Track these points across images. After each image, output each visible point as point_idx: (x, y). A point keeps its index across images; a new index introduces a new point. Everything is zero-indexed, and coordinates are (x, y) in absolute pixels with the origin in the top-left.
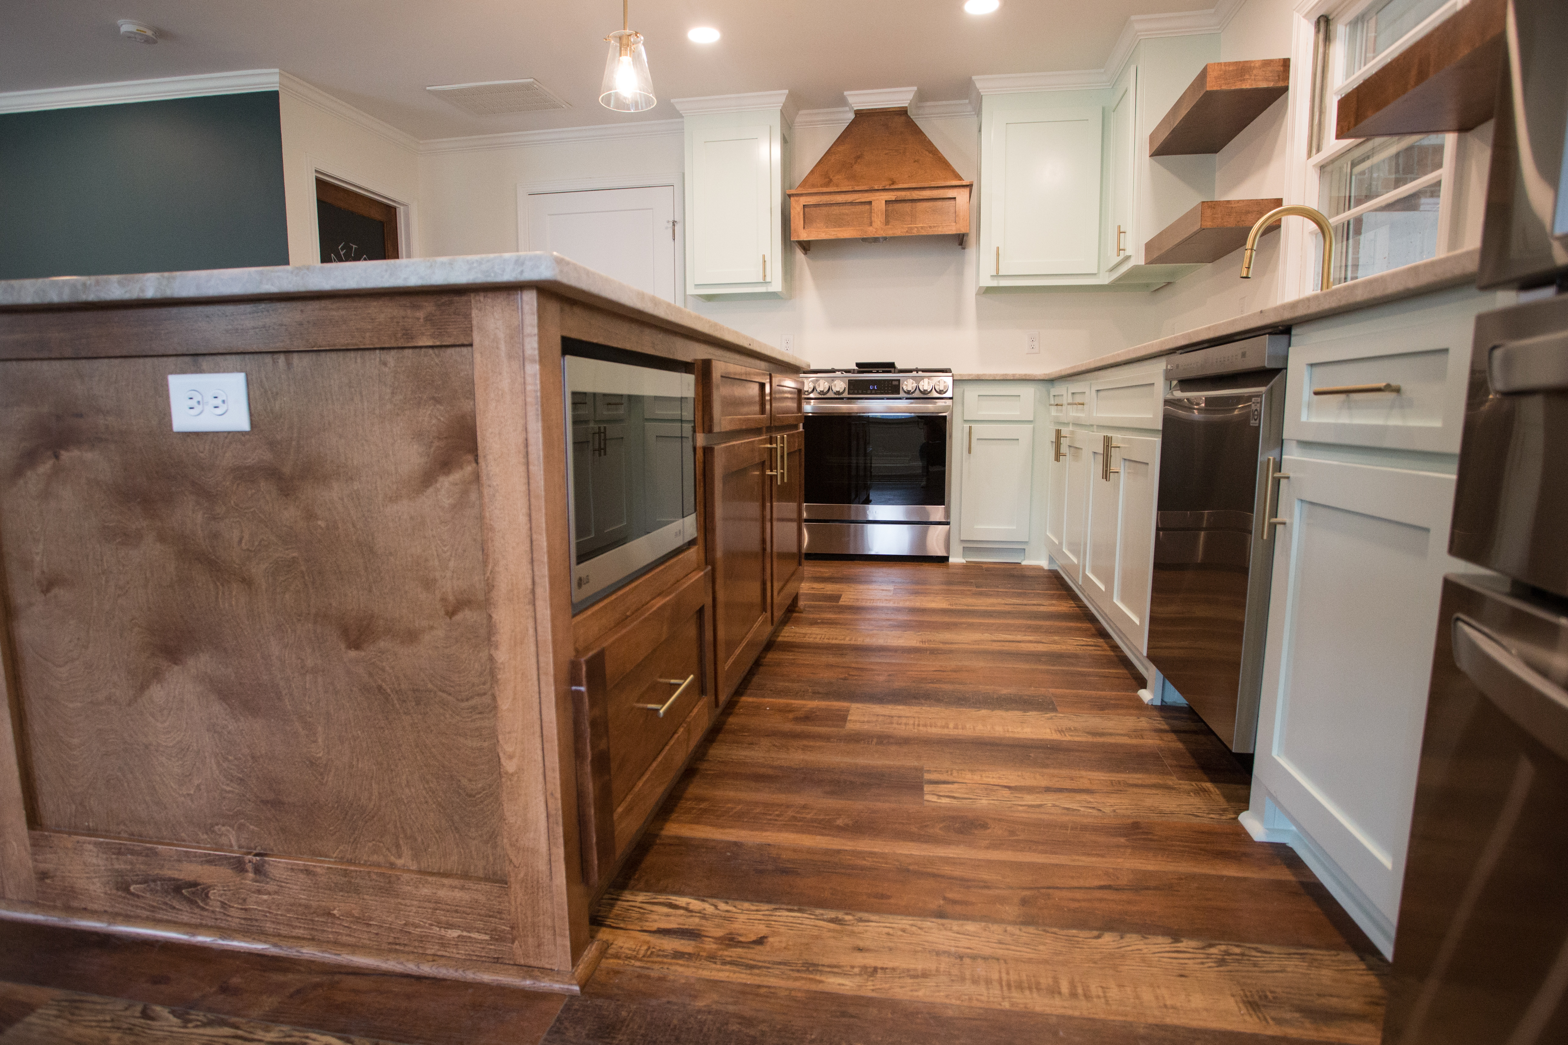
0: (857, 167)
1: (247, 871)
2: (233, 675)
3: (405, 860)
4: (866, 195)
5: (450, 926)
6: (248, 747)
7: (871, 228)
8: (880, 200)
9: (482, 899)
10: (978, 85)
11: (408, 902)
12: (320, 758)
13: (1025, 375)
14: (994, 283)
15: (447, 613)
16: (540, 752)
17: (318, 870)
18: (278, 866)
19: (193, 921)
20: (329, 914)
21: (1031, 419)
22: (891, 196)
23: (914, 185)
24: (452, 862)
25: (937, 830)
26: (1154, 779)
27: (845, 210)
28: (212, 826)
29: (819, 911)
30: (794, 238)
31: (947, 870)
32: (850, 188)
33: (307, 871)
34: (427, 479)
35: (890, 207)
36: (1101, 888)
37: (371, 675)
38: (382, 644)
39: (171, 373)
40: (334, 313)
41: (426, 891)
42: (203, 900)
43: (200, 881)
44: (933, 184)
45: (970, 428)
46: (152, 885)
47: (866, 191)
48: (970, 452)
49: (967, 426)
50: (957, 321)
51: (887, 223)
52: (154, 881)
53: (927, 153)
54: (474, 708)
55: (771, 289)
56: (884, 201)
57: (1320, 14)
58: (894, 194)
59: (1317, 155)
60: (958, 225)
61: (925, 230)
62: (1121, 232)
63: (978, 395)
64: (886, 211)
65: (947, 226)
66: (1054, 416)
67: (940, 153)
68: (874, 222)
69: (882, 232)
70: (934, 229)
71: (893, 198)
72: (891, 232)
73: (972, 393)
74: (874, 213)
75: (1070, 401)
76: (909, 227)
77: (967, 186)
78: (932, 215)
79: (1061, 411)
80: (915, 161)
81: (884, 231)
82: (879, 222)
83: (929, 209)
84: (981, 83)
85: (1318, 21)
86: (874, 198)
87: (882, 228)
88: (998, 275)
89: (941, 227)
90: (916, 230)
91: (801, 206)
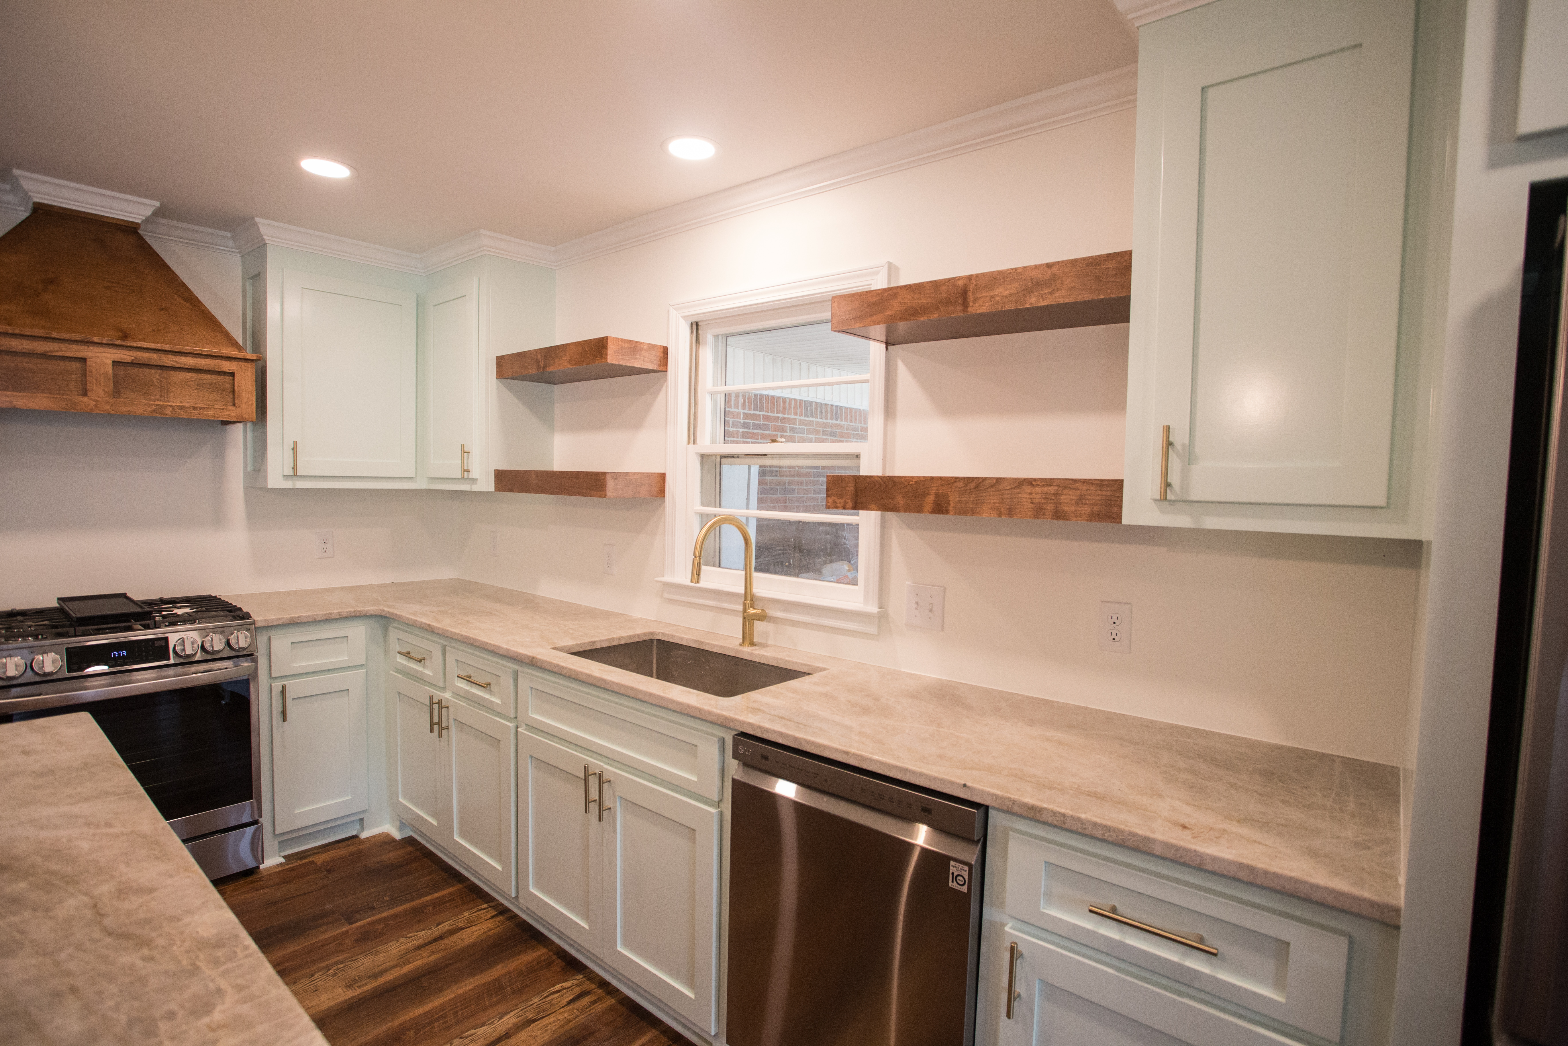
0: (50, 300)
4: (75, 347)
7: (85, 401)
8: (102, 359)
10: (263, 230)
13: (355, 611)
14: (289, 485)
21: (364, 663)
23: (165, 347)
35: (122, 372)
44: (200, 349)
45: (284, 687)
47: (76, 342)
48: (283, 717)
49: (278, 684)
51: (116, 393)
53: (181, 300)
56: (111, 362)
57: (695, 320)
58: (128, 354)
59: (694, 444)
60: (239, 411)
61: (186, 412)
62: (465, 452)
63: (292, 643)
64: (114, 375)
65: (223, 409)
66: (404, 666)
67: (203, 304)
68: (93, 390)
69: (108, 407)
70: (201, 412)
71: (129, 359)
72: (125, 409)
73: (281, 643)
74: (91, 377)
75: (453, 669)
76: (158, 405)
77: (252, 361)
78: (196, 391)
79: (424, 666)
80: (162, 309)
81: (111, 406)
82: (102, 393)
83: (192, 383)
84: (267, 229)
85: (692, 324)
86: (90, 354)
87: (107, 402)
88: (295, 475)
89: (212, 410)
90: (171, 410)
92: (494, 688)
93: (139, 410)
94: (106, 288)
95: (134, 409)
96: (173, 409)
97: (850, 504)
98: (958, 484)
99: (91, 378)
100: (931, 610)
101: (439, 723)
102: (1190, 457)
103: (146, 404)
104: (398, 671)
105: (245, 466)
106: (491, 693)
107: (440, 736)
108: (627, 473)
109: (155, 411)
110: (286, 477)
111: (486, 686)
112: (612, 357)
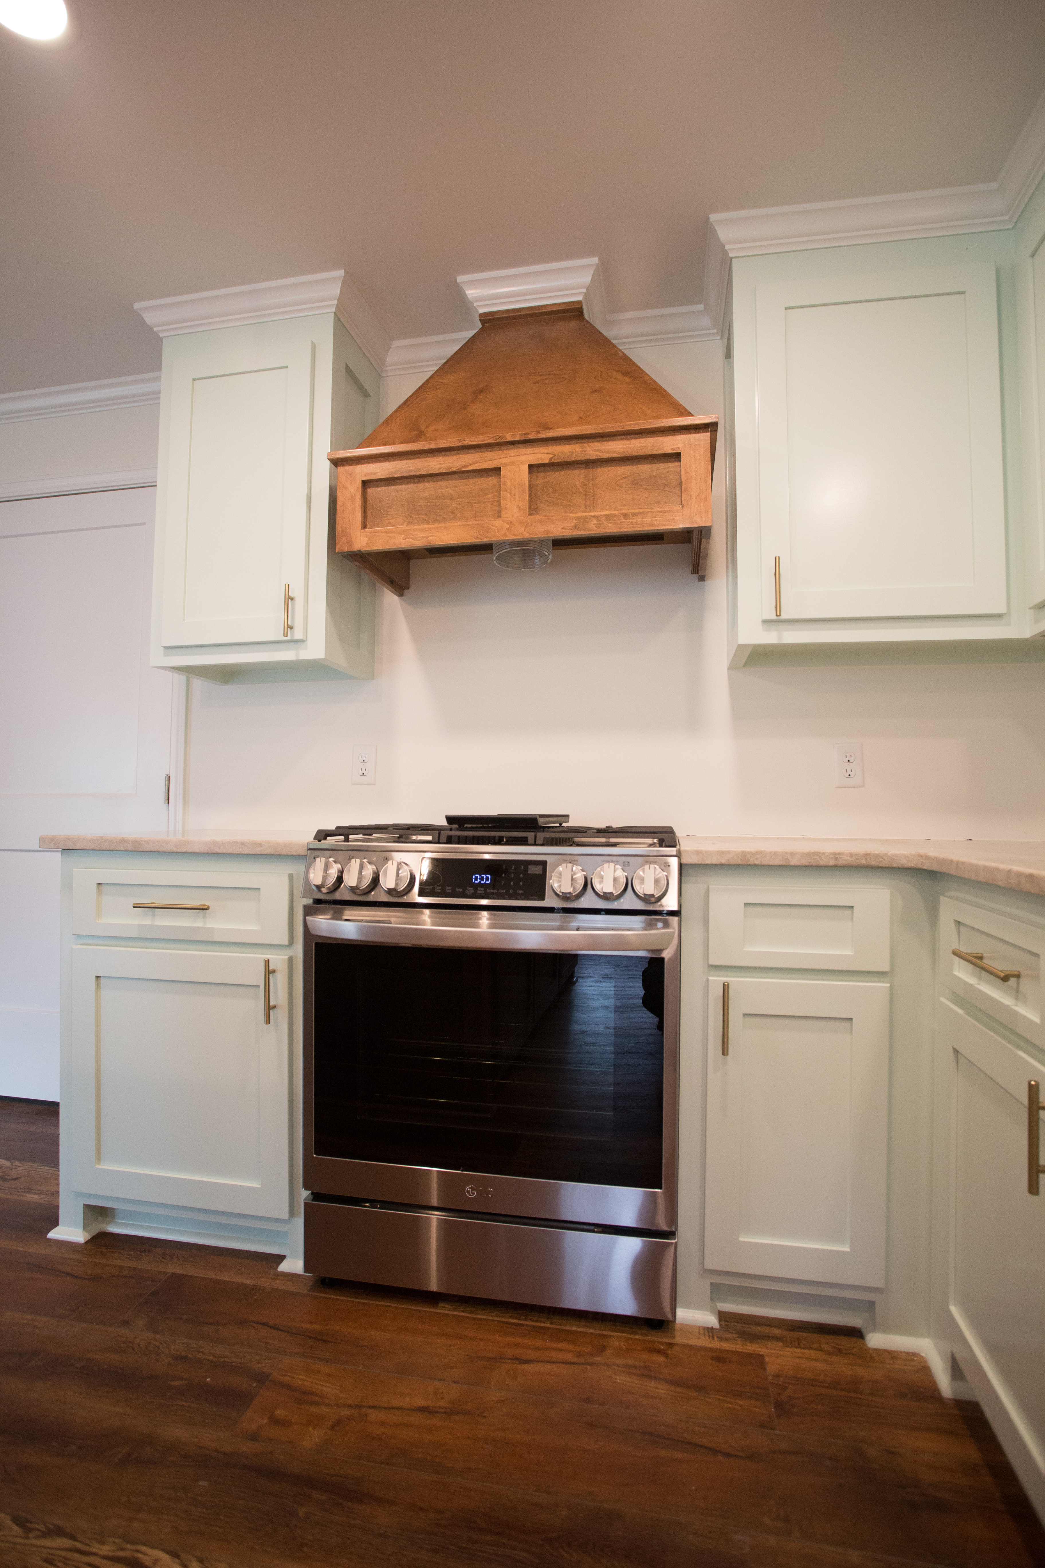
0: (476, 409)
4: (488, 454)
7: (498, 522)
8: (517, 464)
10: (724, 234)
13: (867, 855)
14: (770, 638)
21: (886, 968)
22: (541, 454)
23: (588, 429)
27: (445, 487)
30: (343, 546)
35: (541, 479)
44: (633, 425)
45: (726, 987)
47: (488, 446)
48: (725, 1051)
49: (717, 980)
51: (533, 510)
53: (619, 375)
55: (305, 654)
56: (527, 466)
58: (546, 451)
61: (615, 523)
63: (746, 904)
64: (530, 486)
65: (664, 512)
67: (646, 374)
68: (506, 508)
69: (523, 529)
70: (635, 520)
71: (546, 459)
72: (539, 528)
73: (727, 903)
74: (506, 490)
76: (578, 518)
77: (704, 427)
78: (630, 492)
79: (1020, 994)
80: (594, 392)
81: (526, 527)
82: (515, 510)
83: (624, 480)
86: (505, 461)
87: (522, 522)
88: (779, 619)
89: (650, 515)
90: (595, 522)
91: (359, 484)
93: (557, 528)
94: (536, 383)
95: (553, 529)
96: (598, 520)
99: (506, 492)
103: (565, 519)
104: (959, 1000)
109: (575, 527)
110: (766, 623)
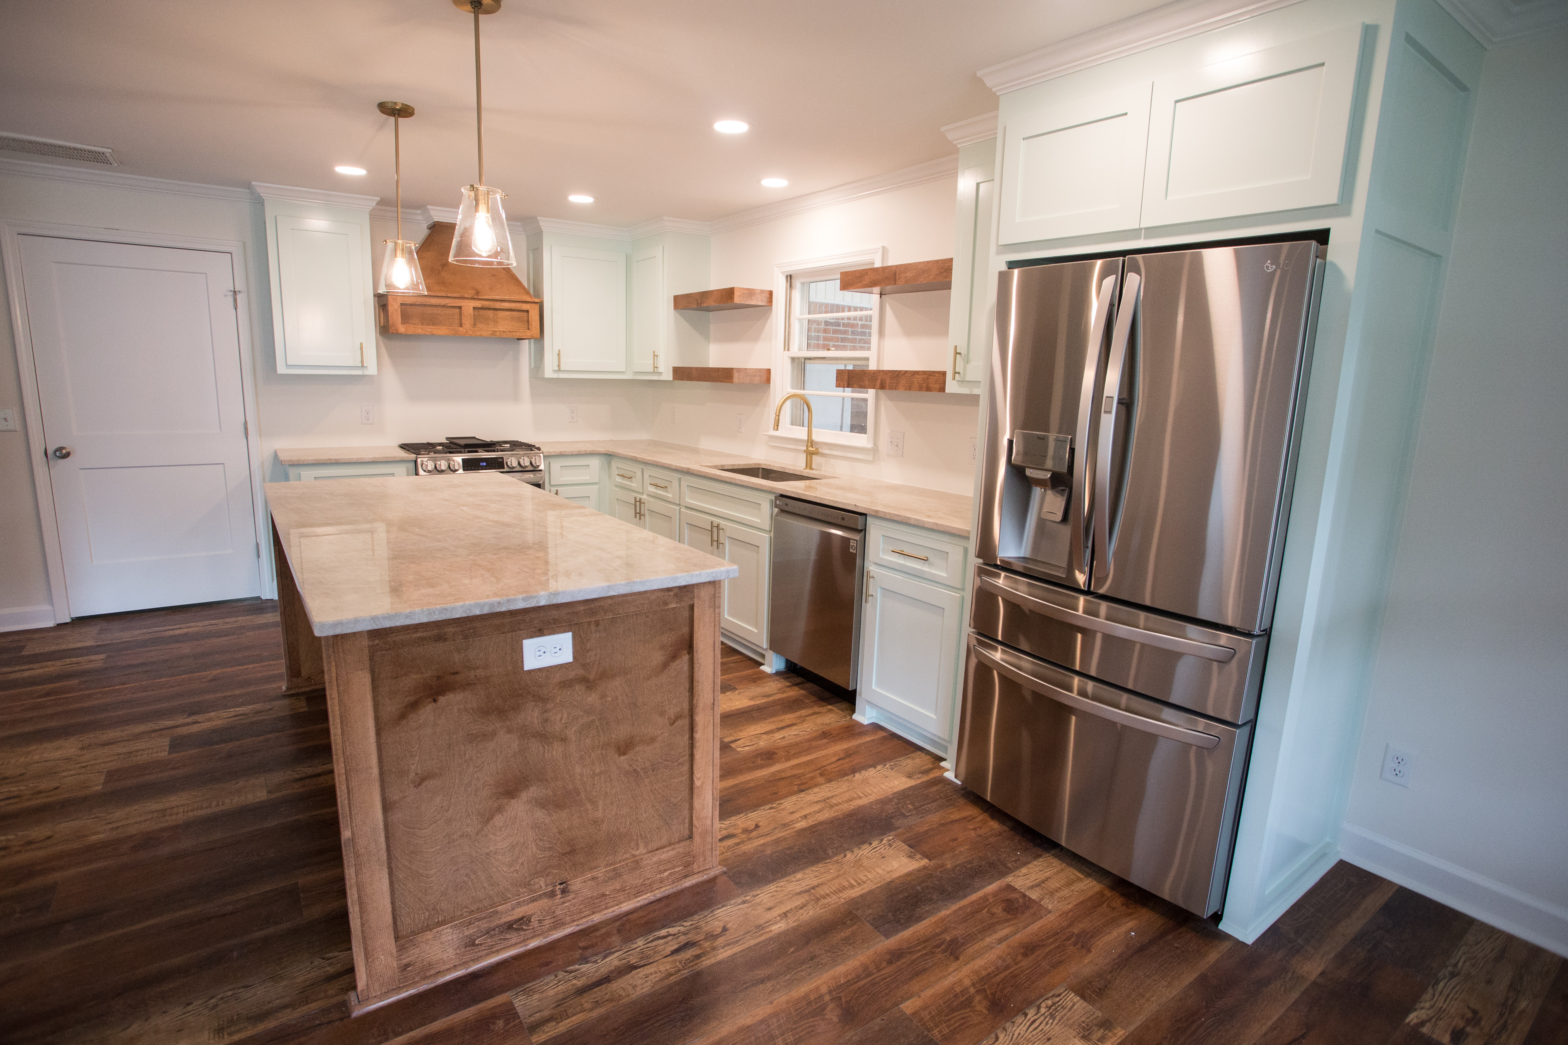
0: (443, 274)
1: (557, 895)
2: (551, 792)
3: (642, 850)
4: (457, 300)
5: (665, 871)
6: (557, 828)
7: (461, 329)
8: (469, 306)
9: (681, 850)
10: (541, 224)
11: (646, 869)
12: (600, 817)
14: (555, 376)
15: (670, 724)
16: (712, 772)
17: (599, 875)
18: (576, 884)
19: (518, 941)
20: (604, 895)
21: (598, 481)
22: (478, 304)
23: (497, 297)
24: (664, 841)
25: (759, 762)
26: (810, 711)
27: (439, 311)
28: (530, 881)
29: (762, 808)
30: (392, 330)
31: (783, 775)
32: (444, 294)
33: (593, 878)
34: (665, 665)
35: (477, 313)
36: (838, 760)
37: (631, 765)
38: (637, 749)
39: (524, 639)
40: (629, 598)
41: (655, 859)
42: (528, 925)
43: (526, 915)
44: (513, 298)
46: (492, 933)
47: (458, 298)
50: (516, 397)
51: (475, 325)
52: (494, 929)
54: (679, 764)
55: (366, 373)
57: (789, 274)
58: (480, 303)
59: (788, 350)
60: (531, 332)
61: (504, 334)
62: (655, 356)
63: (561, 466)
64: (474, 315)
65: (523, 331)
66: (621, 483)
67: (512, 271)
68: (464, 323)
69: (472, 332)
70: (514, 334)
71: (480, 306)
72: (478, 333)
73: (556, 465)
75: (647, 480)
76: (492, 331)
77: (537, 303)
78: (508, 322)
79: (632, 482)
80: (493, 276)
82: (469, 325)
84: (543, 223)
85: (787, 276)
86: (463, 304)
87: (471, 330)
88: (559, 370)
89: (517, 332)
90: (498, 333)
91: (399, 304)
92: (669, 489)
93: (485, 334)
95: (482, 333)
96: (500, 332)
97: (846, 385)
98: (889, 374)
99: (464, 317)
100: (897, 446)
101: (640, 513)
102: (967, 361)
103: (488, 331)
104: (617, 486)
105: (530, 365)
106: (667, 491)
107: (640, 519)
108: (746, 369)
109: (492, 334)
110: (554, 371)
111: (665, 488)
112: (737, 300)
